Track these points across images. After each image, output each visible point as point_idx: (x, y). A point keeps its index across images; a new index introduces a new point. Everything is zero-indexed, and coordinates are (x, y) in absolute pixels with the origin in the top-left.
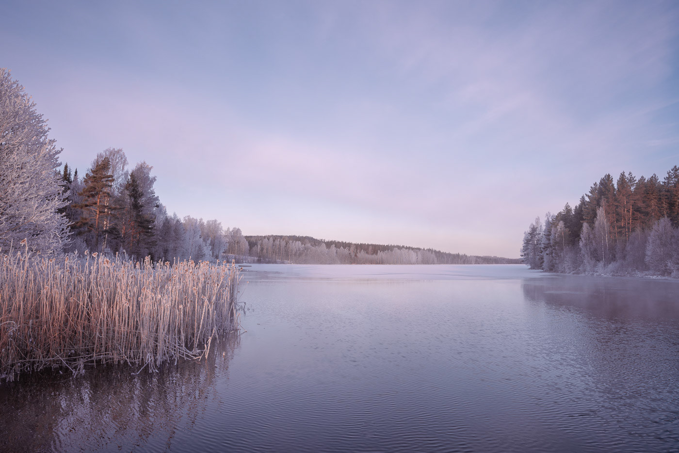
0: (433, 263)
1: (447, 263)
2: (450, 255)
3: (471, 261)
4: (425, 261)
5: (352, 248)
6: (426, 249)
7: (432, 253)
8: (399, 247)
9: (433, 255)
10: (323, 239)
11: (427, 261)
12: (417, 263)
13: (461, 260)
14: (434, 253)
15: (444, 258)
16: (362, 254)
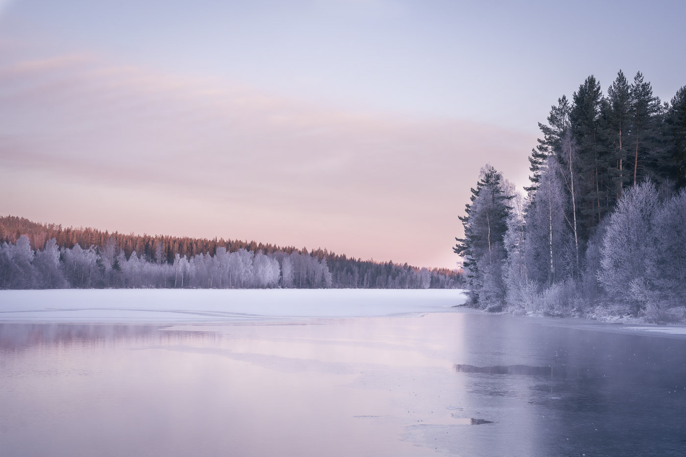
0: (323, 285)
1: (360, 285)
2: (369, 265)
3: (421, 282)
4: (304, 281)
5: (111, 249)
6: (309, 251)
7: (320, 261)
8: (232, 247)
9: (323, 267)
10: (57, 224)
11: (308, 280)
12: (281, 284)
13: (394, 278)
14: (324, 260)
15: (352, 273)
16: (135, 264)
